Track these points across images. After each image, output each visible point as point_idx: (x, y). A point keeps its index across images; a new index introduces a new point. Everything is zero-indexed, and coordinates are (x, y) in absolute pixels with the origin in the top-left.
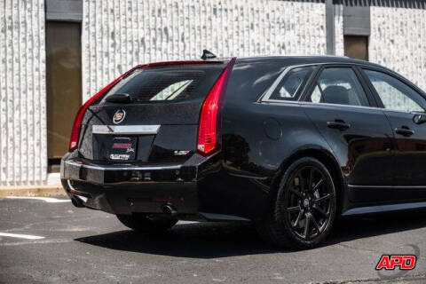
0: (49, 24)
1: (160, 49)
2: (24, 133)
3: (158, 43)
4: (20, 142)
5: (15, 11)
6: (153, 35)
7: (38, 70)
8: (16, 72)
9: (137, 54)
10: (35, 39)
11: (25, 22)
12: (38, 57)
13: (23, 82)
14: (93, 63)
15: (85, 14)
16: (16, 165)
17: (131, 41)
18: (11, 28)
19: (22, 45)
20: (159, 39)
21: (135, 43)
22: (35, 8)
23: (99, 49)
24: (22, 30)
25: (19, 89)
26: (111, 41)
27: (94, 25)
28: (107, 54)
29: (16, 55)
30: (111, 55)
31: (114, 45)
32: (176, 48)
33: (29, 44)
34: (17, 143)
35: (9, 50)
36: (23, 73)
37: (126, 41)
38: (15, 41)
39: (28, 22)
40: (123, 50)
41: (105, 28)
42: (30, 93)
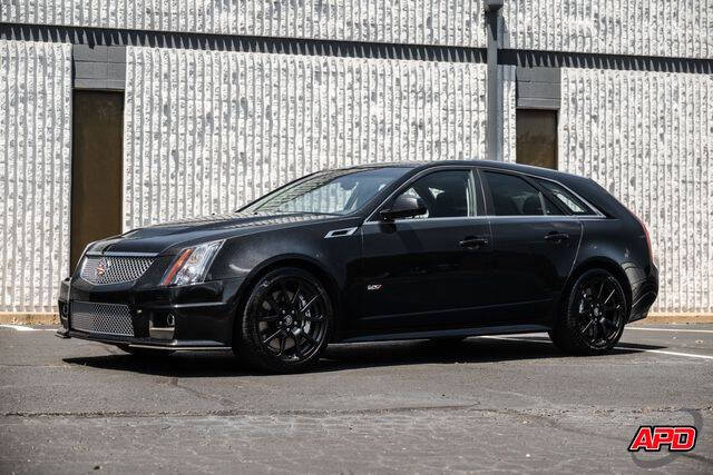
0: (77, 94)
1: (235, 129)
2: (38, 240)
3: (232, 121)
4: (32, 253)
5: (30, 77)
6: (225, 109)
7: (59, 156)
8: (29, 159)
9: (201, 135)
10: (57, 114)
11: (44, 93)
12: (61, 138)
13: (38, 172)
14: (137, 148)
15: (127, 81)
16: (26, 284)
17: (194, 118)
18: (24, 100)
19: (39, 123)
20: (233, 114)
21: (199, 120)
22: (58, 73)
23: (146, 128)
24: (40, 102)
25: (33, 182)
26: (164, 118)
27: (141, 96)
28: (158, 136)
29: (30, 137)
30: (164, 136)
31: (168, 123)
32: (258, 128)
33: (49, 121)
34: (28, 255)
35: (21, 129)
36: (39, 160)
37: (185, 117)
38: (29, 118)
39: (49, 91)
40: (181, 130)
41: (156, 99)
42: (48, 187)
